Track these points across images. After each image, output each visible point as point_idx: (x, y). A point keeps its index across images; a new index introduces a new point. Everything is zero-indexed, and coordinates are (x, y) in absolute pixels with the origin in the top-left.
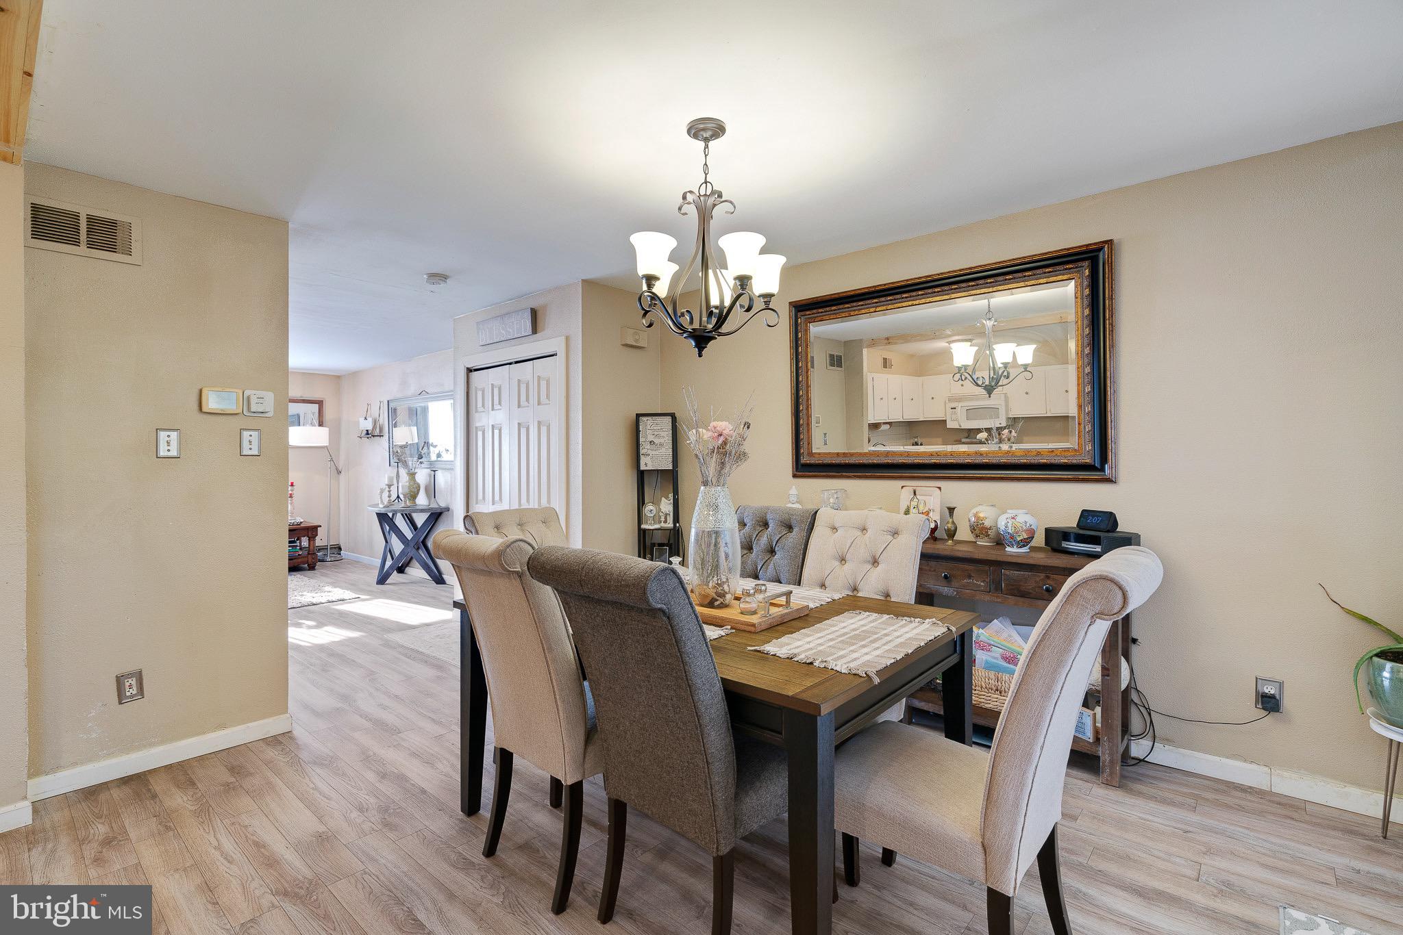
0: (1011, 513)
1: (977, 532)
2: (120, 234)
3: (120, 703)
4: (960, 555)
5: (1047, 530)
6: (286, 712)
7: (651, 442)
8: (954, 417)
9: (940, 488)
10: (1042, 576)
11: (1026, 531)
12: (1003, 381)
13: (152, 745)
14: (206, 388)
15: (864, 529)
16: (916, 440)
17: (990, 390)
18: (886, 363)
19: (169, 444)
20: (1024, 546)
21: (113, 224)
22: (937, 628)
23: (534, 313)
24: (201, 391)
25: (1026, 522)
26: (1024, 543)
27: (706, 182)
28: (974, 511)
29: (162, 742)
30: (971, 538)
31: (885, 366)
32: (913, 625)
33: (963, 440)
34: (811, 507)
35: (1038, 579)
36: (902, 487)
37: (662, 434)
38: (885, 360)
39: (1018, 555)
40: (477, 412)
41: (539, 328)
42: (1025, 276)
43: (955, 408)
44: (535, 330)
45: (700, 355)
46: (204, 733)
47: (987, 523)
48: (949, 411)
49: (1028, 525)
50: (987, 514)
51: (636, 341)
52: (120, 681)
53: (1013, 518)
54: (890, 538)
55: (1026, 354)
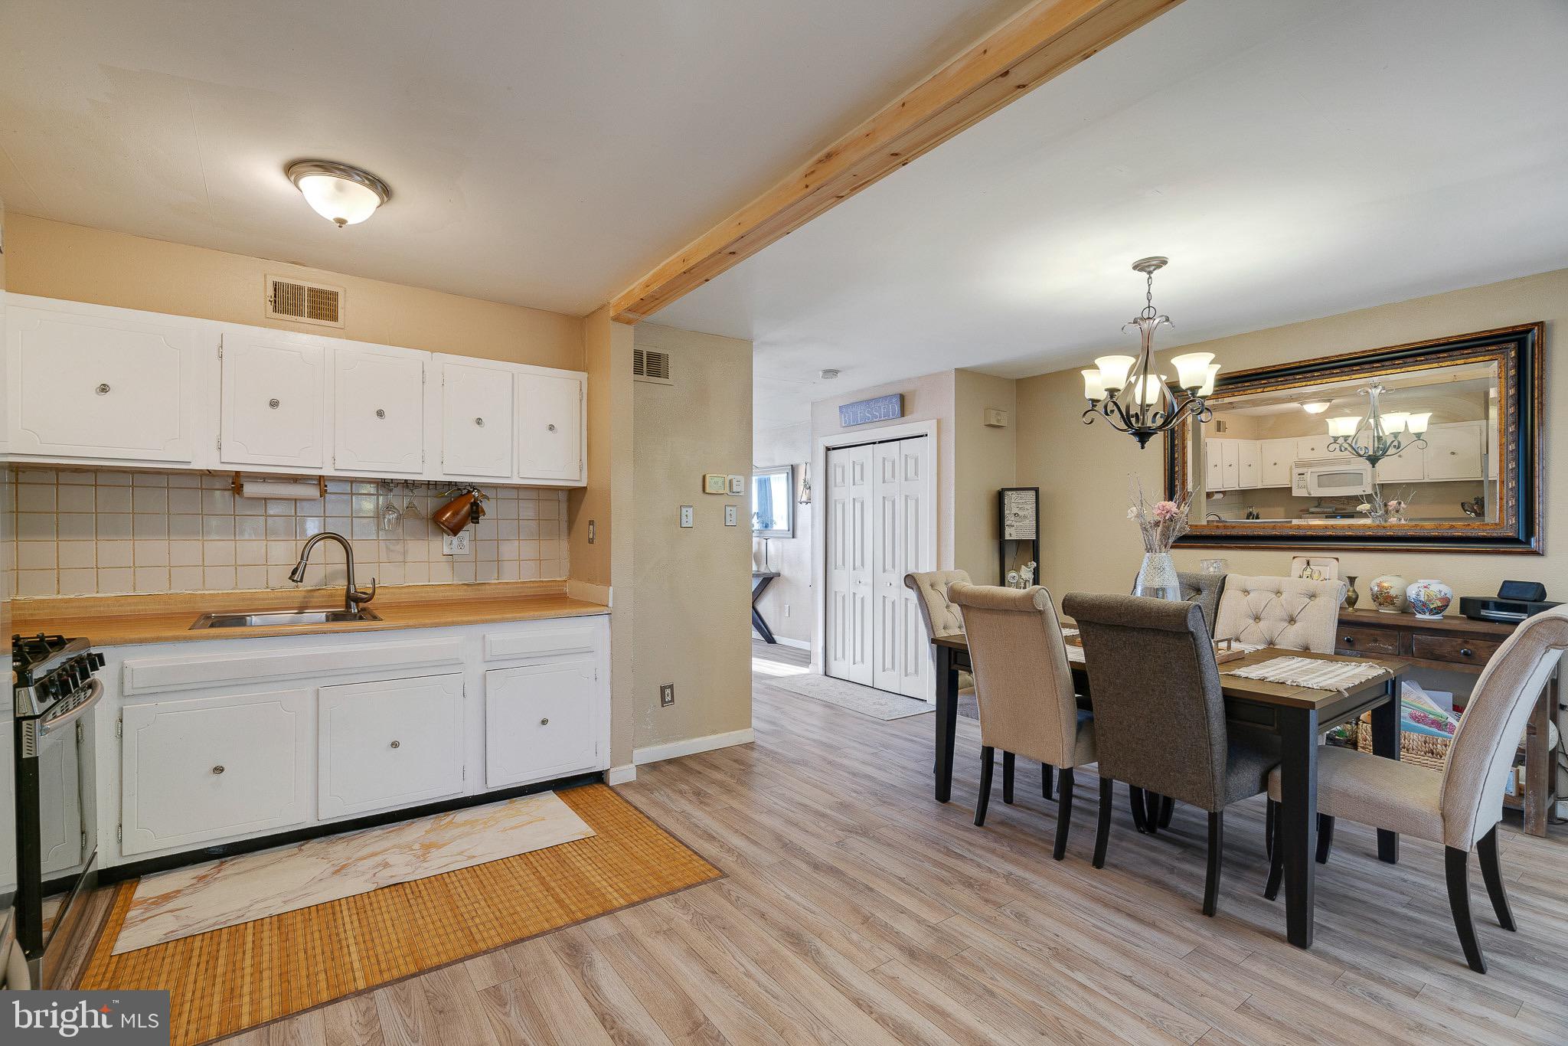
0: (1422, 582)
1: (1381, 600)
2: (663, 364)
3: (663, 706)
4: (1366, 620)
5: (1462, 600)
6: (750, 727)
7: (1015, 514)
8: (1302, 483)
9: (1337, 559)
10: (1460, 641)
11: (1440, 599)
12: (1391, 451)
13: (679, 739)
14: (709, 475)
15: (1278, 593)
16: (1251, 510)
17: (1373, 460)
18: (1220, 427)
19: (689, 517)
20: (1437, 613)
21: (659, 356)
22: (1373, 670)
23: (902, 398)
24: (704, 477)
25: (1440, 591)
26: (1438, 610)
27: (1149, 307)
28: (1378, 581)
29: (683, 738)
30: (1372, 606)
31: (1219, 430)
32: (1349, 668)
33: (1312, 510)
34: (1220, 573)
35: (1454, 643)
36: (1294, 558)
37: (1026, 507)
38: (1219, 423)
39: (1430, 621)
40: (835, 486)
41: (906, 412)
42: (1439, 358)
43: (1303, 474)
44: (903, 414)
45: (1143, 448)
46: (705, 735)
47: (1393, 593)
48: (1295, 477)
49: (1443, 594)
50: (1393, 584)
51: (998, 421)
52: (663, 689)
53: (1425, 587)
54: (1308, 600)
55: (1419, 422)
